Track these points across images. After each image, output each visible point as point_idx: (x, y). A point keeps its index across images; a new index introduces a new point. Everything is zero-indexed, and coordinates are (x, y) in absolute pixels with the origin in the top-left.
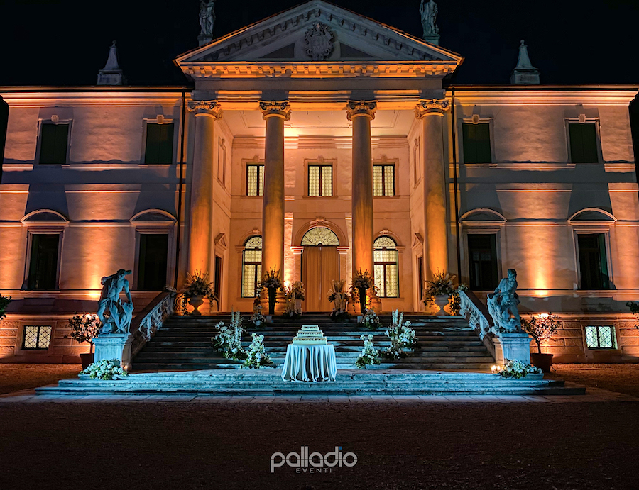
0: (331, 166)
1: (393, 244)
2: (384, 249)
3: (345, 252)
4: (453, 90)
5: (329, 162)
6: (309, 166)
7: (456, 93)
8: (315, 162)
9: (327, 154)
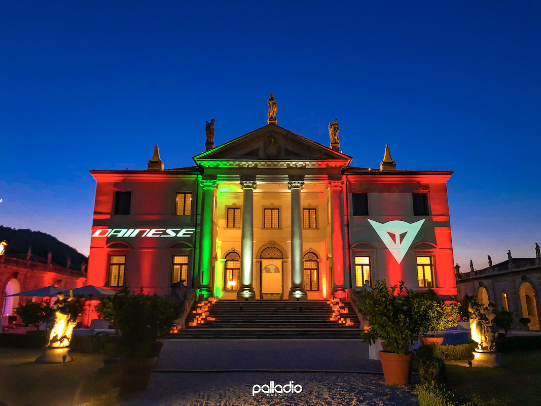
0: (278, 209)
1: (316, 257)
2: (310, 260)
3: (287, 262)
4: (347, 175)
5: (277, 207)
6: (265, 209)
7: (348, 176)
8: (268, 207)
9: (276, 203)
